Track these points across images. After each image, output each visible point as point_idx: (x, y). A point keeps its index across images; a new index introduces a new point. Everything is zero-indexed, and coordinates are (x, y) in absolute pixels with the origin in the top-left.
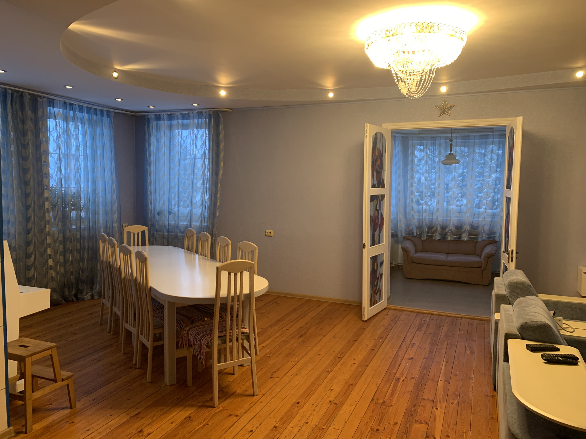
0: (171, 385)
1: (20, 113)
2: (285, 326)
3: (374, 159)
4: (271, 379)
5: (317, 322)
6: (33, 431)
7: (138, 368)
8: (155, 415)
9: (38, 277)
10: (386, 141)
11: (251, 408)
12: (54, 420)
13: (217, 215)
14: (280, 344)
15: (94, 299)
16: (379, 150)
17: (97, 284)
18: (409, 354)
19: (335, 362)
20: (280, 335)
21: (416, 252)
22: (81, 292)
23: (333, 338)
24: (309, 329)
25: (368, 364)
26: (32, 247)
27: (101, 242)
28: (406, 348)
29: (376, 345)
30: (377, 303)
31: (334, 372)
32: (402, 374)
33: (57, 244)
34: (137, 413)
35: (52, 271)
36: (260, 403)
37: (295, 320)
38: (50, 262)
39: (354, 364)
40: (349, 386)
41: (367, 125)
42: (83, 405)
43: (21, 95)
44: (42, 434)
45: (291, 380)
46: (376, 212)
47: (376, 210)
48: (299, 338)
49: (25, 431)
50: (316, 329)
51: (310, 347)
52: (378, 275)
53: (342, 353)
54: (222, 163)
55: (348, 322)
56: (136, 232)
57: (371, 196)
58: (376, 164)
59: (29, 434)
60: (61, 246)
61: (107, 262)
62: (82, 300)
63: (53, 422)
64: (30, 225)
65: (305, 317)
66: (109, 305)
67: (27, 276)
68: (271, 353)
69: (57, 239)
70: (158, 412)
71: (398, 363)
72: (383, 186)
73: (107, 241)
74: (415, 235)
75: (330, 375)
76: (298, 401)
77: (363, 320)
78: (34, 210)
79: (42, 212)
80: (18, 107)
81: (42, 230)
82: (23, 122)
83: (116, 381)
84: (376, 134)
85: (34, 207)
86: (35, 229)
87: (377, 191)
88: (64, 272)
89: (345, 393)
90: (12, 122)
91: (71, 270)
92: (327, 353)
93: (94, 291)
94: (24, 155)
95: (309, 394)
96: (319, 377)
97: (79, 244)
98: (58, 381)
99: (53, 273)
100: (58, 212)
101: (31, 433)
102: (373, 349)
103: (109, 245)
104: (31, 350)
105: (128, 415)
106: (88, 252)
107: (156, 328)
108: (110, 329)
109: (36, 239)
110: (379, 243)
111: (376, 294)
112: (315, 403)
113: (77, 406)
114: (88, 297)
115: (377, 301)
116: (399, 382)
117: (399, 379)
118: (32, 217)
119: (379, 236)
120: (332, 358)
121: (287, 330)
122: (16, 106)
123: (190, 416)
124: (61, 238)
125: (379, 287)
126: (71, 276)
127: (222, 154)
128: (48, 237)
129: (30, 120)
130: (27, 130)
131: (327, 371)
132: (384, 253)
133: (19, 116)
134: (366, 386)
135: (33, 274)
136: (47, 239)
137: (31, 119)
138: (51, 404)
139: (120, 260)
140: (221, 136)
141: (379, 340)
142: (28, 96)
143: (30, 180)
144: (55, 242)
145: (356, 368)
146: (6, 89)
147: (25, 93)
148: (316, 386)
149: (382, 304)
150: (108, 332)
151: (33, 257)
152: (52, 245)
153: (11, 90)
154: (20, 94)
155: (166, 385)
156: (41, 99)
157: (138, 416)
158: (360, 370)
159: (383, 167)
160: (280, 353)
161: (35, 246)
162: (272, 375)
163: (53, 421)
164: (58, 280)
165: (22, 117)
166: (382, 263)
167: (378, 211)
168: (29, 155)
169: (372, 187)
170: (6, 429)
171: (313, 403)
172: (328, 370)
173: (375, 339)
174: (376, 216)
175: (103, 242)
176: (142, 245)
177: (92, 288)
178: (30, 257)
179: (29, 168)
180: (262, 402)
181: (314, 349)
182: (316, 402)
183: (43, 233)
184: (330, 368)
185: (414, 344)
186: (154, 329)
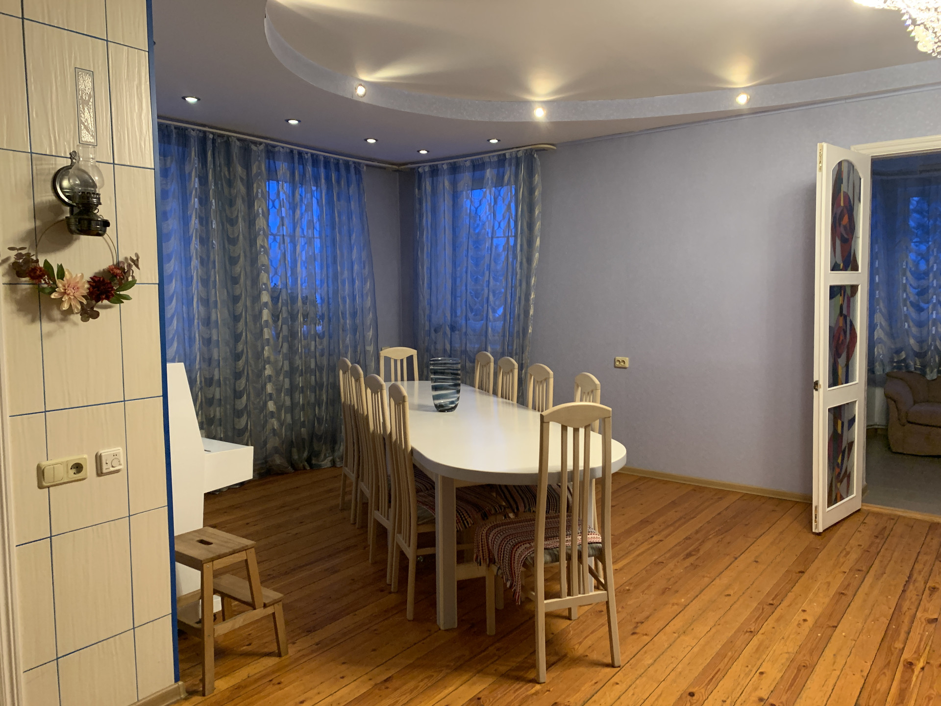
0: (446, 630)
1: (225, 170)
2: (656, 534)
3: (836, 214)
4: (635, 637)
5: (719, 530)
6: (216, 692)
7: (394, 593)
8: (418, 686)
9: (252, 428)
10: (860, 179)
11: (596, 693)
12: (250, 675)
13: (530, 331)
14: (648, 568)
15: (336, 467)
16: (846, 196)
17: (340, 444)
18: (925, 610)
19: (762, 612)
20: (649, 549)
21: (915, 402)
22: (317, 455)
23: (755, 563)
24: (703, 541)
25: (836, 625)
26: (243, 381)
27: (341, 372)
28: (917, 595)
29: (849, 585)
30: (842, 498)
31: (762, 634)
32: (918, 654)
33: (281, 378)
34: (385, 678)
35: (274, 419)
36: (613, 685)
37: (675, 522)
38: (271, 406)
39: (805, 620)
40: (799, 670)
41: (823, 146)
42: (299, 651)
43: (227, 142)
44: (230, 699)
45: (674, 642)
46: (841, 319)
47: (841, 316)
48: (684, 559)
49: (203, 690)
50: (718, 542)
51: (708, 579)
52: (844, 444)
53: (776, 596)
54: (538, 240)
55: (781, 533)
56: (399, 358)
57: (832, 288)
58: (840, 224)
59: (209, 696)
60: (287, 381)
61: (350, 406)
62: (319, 467)
63: (249, 679)
64: (240, 347)
65: (693, 518)
66: (353, 476)
67: (237, 427)
68: (631, 584)
69: (281, 369)
70: (422, 681)
71: (905, 628)
72: (855, 268)
73: (349, 371)
74: (913, 370)
75: (755, 641)
76: (691, 690)
77: (814, 531)
78: (246, 322)
79: (258, 325)
80: (222, 160)
81: (258, 355)
82: (230, 183)
83: (356, 613)
84: (840, 164)
85: (246, 318)
86: (247, 352)
87: (843, 278)
88: (291, 422)
89: (792, 685)
90: (213, 184)
91: (302, 419)
92: (743, 593)
93: (336, 454)
94: (232, 237)
95: (713, 677)
96: (731, 642)
97: (313, 378)
98: (257, 608)
99: (275, 423)
100: (282, 326)
101: (212, 695)
102: (842, 593)
103: (353, 378)
104: (215, 549)
105: (370, 679)
106: (327, 391)
107: (422, 524)
108: (355, 519)
109: (249, 368)
110: (847, 382)
111: (841, 481)
112: (728, 698)
113: (289, 653)
114: (326, 463)
115: (843, 495)
116: (913, 671)
117: (911, 664)
118: (244, 334)
119: (847, 366)
120: (755, 605)
121: (661, 541)
122: (219, 159)
123: (479, 696)
124: (286, 367)
125: (847, 468)
126: (302, 429)
127: (538, 225)
128: (267, 366)
129: (239, 180)
130: (236, 197)
131: (747, 632)
132: (855, 401)
133: (225, 174)
134: (838, 673)
135: (246, 424)
136: (265, 369)
137: (242, 179)
138: (250, 644)
139: (367, 402)
140: (536, 194)
141: (854, 575)
142: (238, 143)
143: (240, 275)
144: (278, 373)
145: (811, 630)
146: (205, 132)
147: (232, 137)
148: (726, 660)
149: (853, 501)
150: (353, 524)
151: (245, 397)
152: (273, 379)
153: (212, 133)
154: (225, 139)
155: (440, 629)
156: (256, 146)
157: (387, 684)
158: (819, 635)
159: (855, 229)
160: (650, 586)
161: (247, 380)
162: (636, 627)
163: (248, 677)
164: (282, 434)
165: (228, 177)
166: (852, 421)
167: (845, 317)
168: (238, 236)
169: (833, 269)
170: (172, 685)
171: (725, 699)
172: (749, 630)
173: (845, 572)
174: (840, 327)
175: (344, 373)
176: (408, 380)
177: (333, 451)
178: (241, 397)
179: (239, 256)
180: (617, 684)
181: (717, 581)
182: (730, 698)
183: (260, 360)
184: (754, 624)
185: (934, 588)
186: (418, 525)
